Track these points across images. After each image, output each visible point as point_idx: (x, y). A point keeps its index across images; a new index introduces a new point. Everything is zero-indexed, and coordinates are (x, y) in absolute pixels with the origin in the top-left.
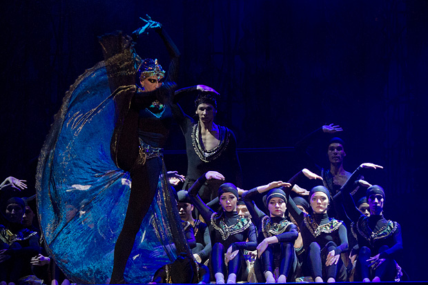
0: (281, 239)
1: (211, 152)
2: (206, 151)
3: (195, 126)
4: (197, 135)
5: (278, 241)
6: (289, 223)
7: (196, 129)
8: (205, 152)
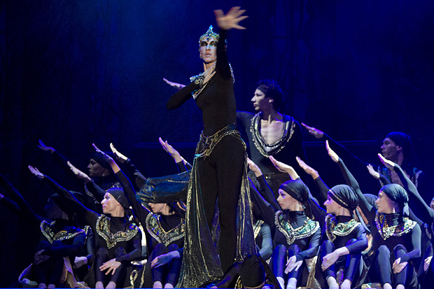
0: (352, 250)
1: (273, 146)
2: (268, 146)
3: (254, 119)
4: (256, 128)
5: (349, 253)
6: (357, 224)
7: (254, 122)
8: (266, 146)
